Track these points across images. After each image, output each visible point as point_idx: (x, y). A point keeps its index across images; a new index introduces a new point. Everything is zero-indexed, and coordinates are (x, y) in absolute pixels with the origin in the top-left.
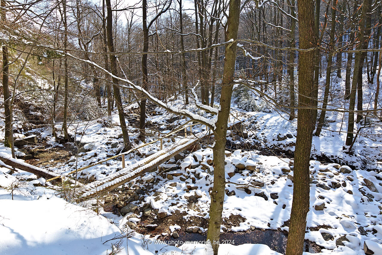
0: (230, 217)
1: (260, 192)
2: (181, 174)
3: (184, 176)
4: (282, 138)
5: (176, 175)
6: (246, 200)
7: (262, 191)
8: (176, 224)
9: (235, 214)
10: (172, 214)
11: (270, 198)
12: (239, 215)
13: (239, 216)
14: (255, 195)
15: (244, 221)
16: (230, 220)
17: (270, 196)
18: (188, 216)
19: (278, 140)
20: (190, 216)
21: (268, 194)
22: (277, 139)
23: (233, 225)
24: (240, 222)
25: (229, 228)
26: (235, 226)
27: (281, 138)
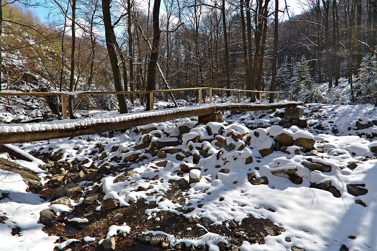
0: (244, 220)
1: (323, 181)
2: (180, 150)
3: (184, 152)
4: (365, 125)
5: (171, 152)
6: (288, 193)
7: (326, 179)
8: (125, 224)
9: (257, 216)
10: (129, 205)
11: (346, 193)
12: (268, 220)
13: (269, 222)
14: (311, 187)
15: (277, 234)
16: (242, 226)
17: (346, 189)
18: (156, 209)
19: (358, 129)
20: (159, 210)
21: (342, 185)
22: (356, 128)
23: (246, 240)
24: (266, 234)
25: (237, 244)
26: (252, 242)
27: (363, 125)
